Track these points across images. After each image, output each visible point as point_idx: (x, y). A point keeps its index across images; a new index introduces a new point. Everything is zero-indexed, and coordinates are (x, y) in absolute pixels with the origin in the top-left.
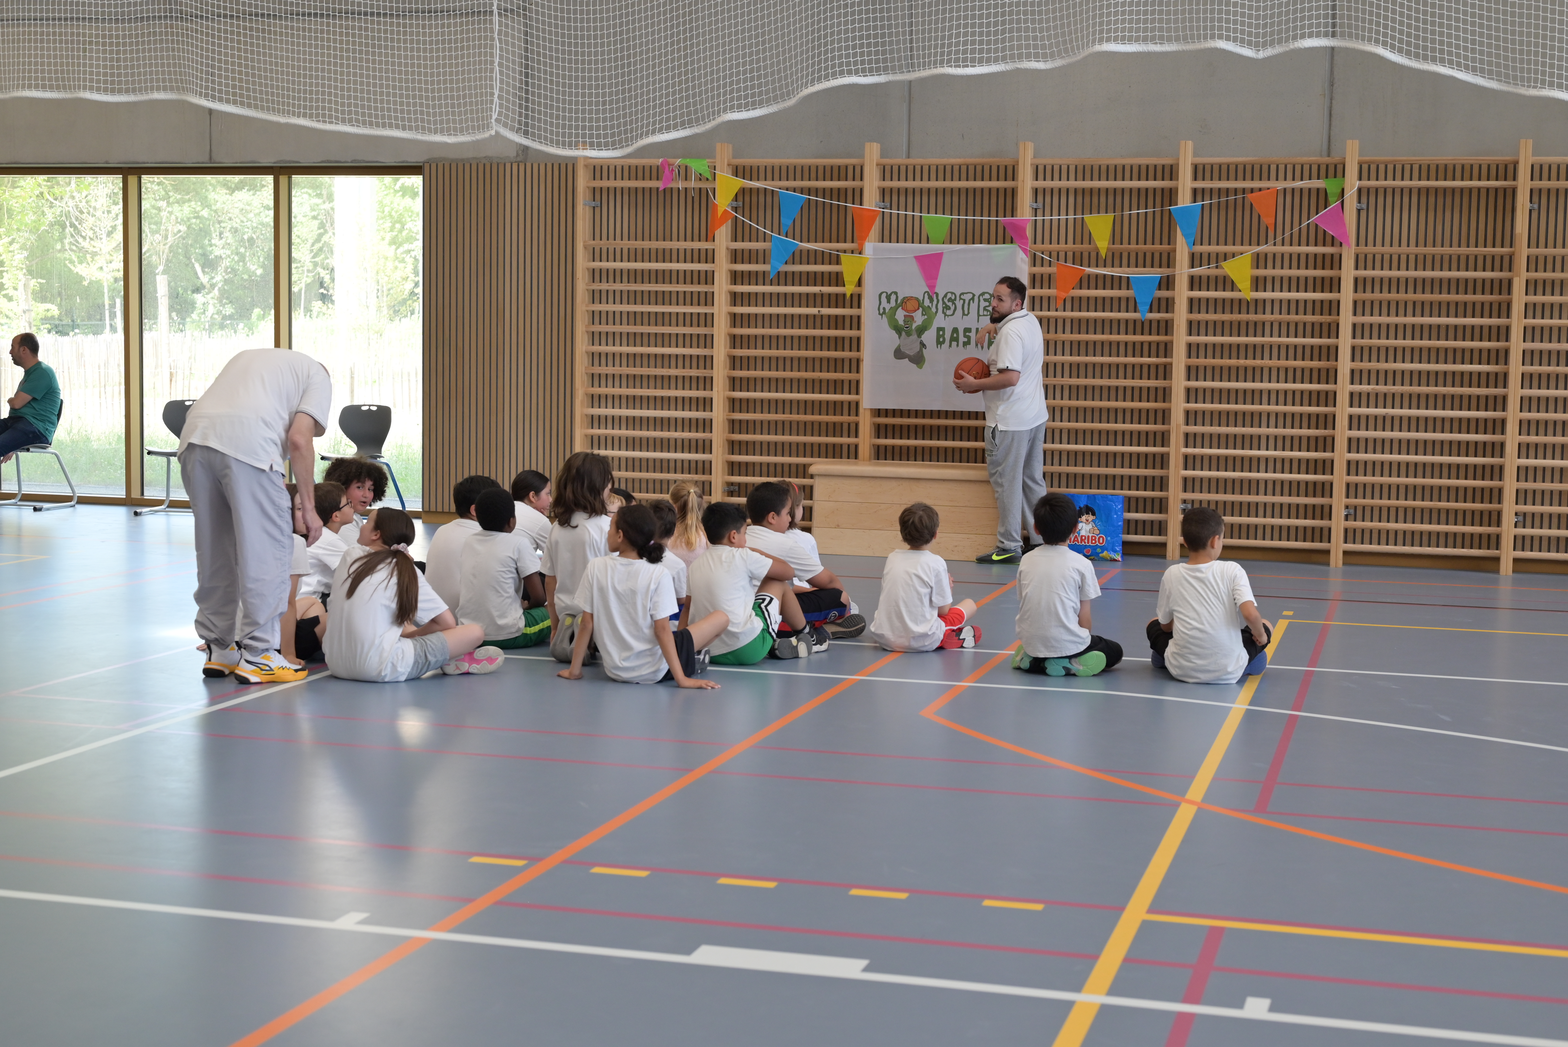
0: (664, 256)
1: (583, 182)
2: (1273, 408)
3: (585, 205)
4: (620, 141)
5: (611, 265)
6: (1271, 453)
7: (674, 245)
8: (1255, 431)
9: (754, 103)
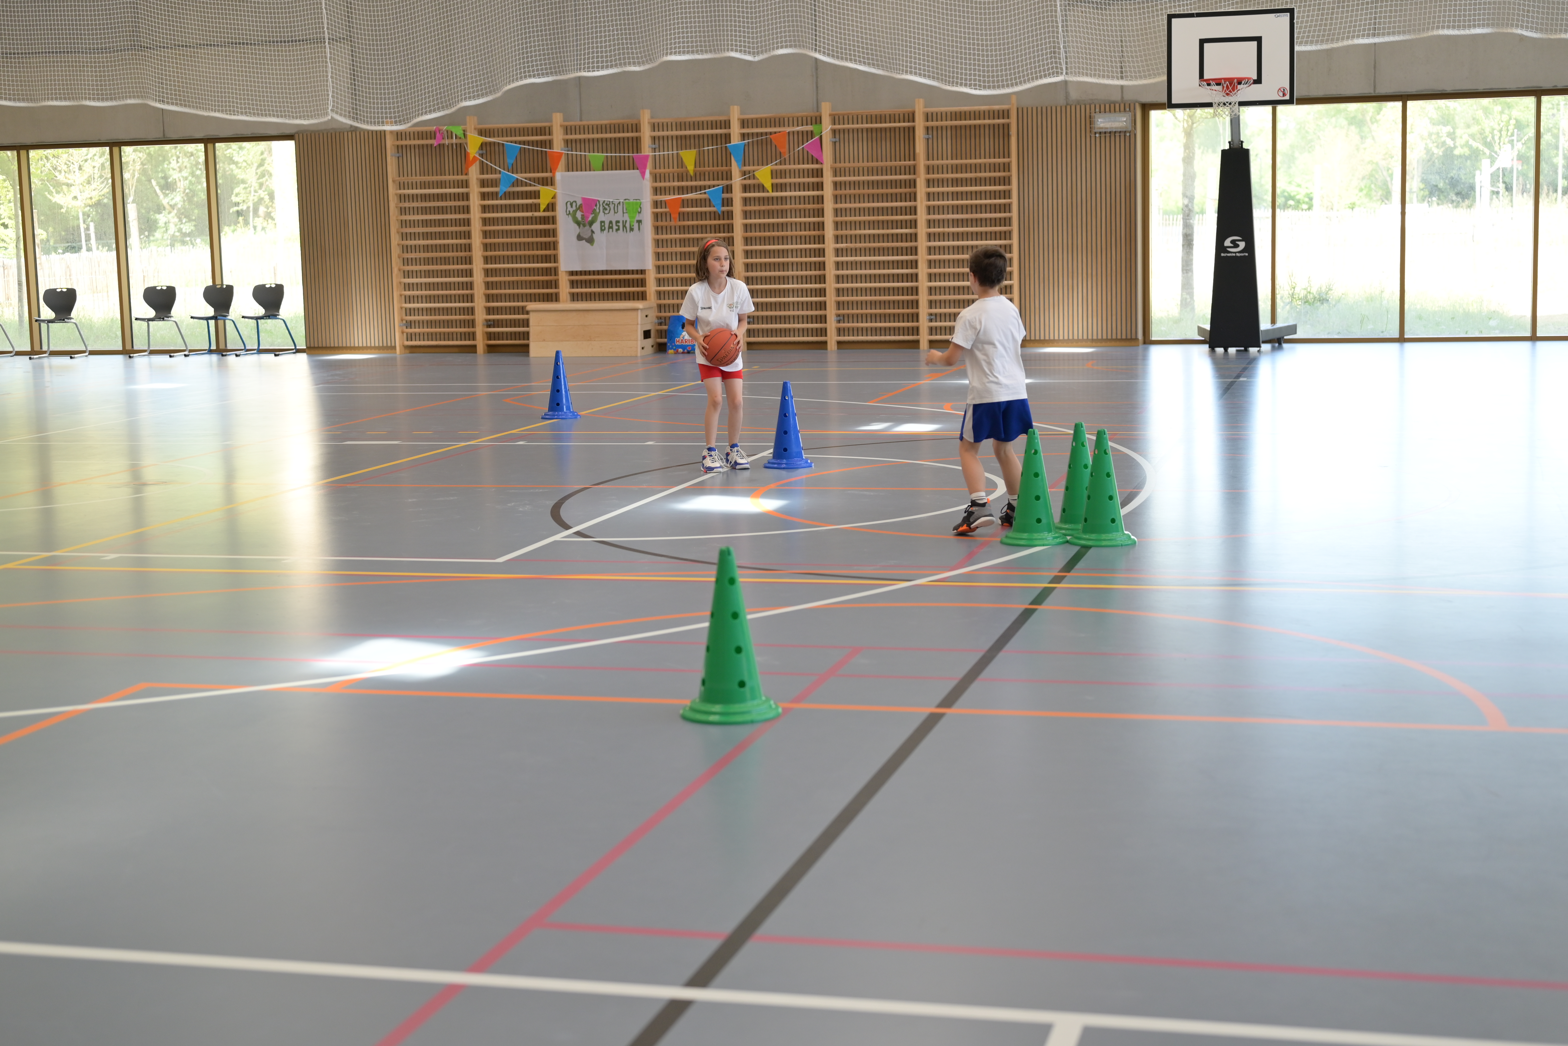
0: (441, 184)
1: (390, 142)
2: (795, 259)
3: (392, 156)
4: (404, 120)
5: (411, 192)
6: (795, 286)
7: (447, 178)
8: (786, 273)
9: (478, 95)
